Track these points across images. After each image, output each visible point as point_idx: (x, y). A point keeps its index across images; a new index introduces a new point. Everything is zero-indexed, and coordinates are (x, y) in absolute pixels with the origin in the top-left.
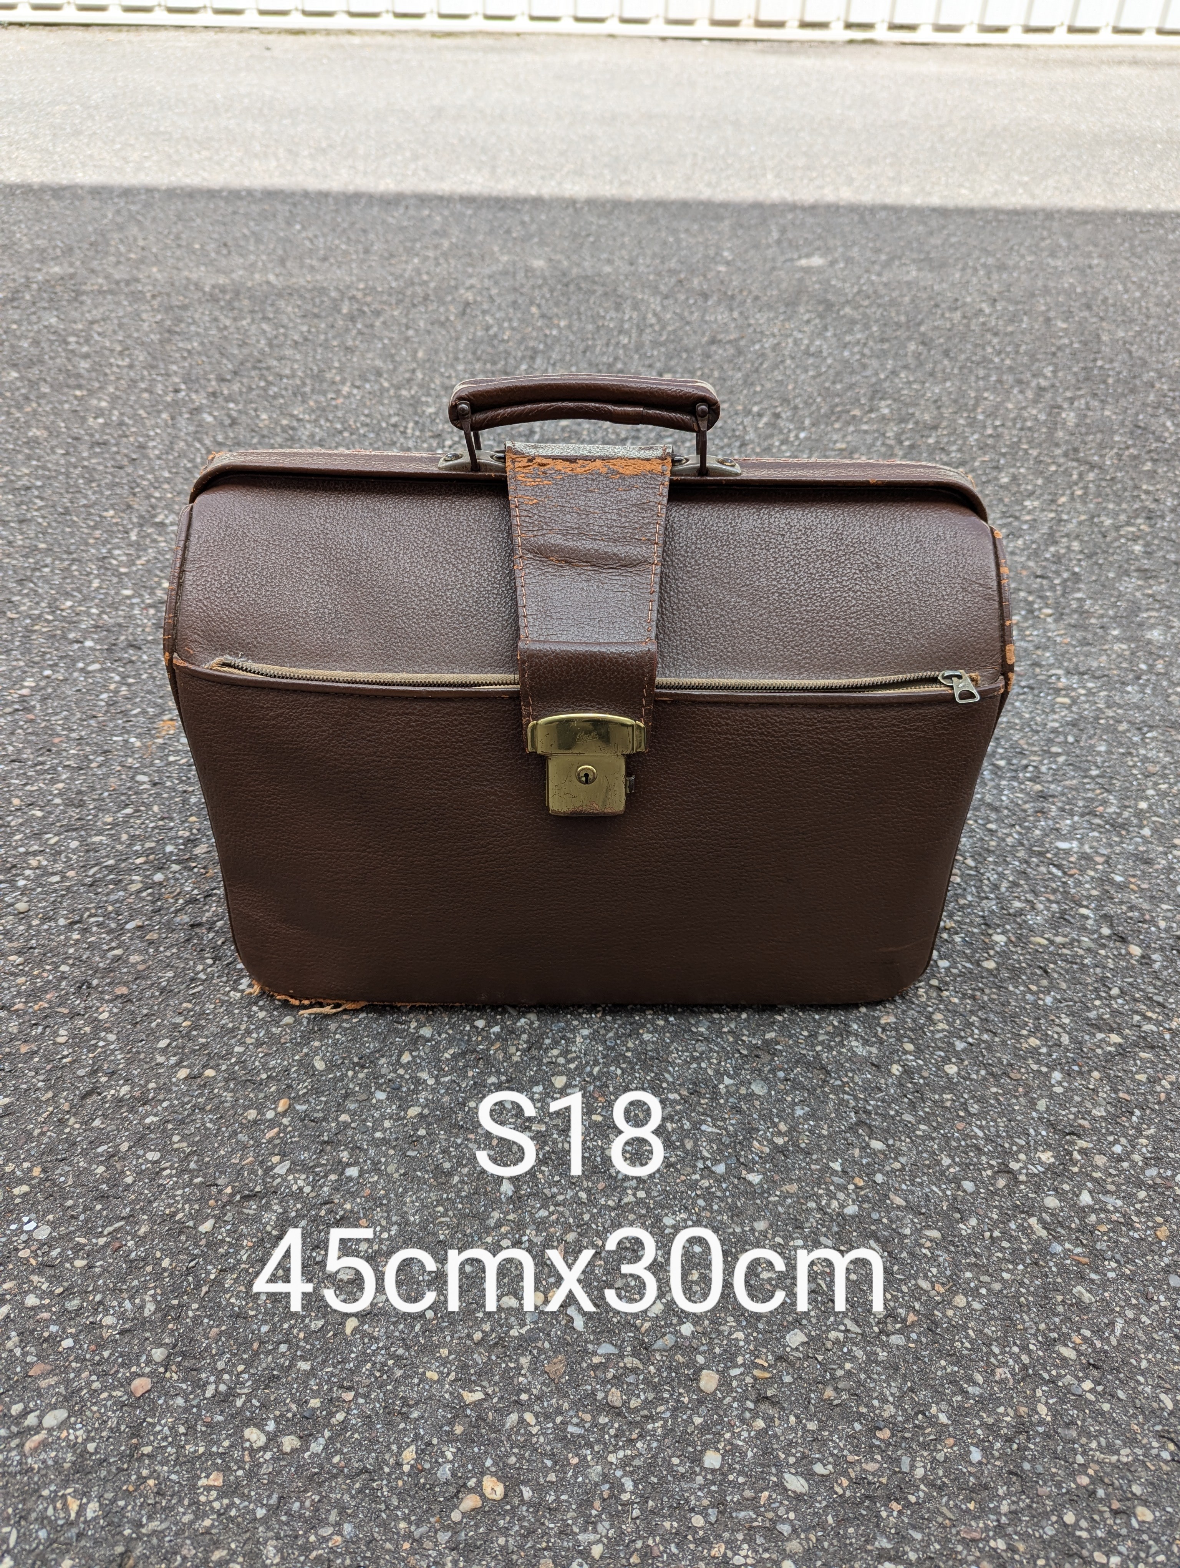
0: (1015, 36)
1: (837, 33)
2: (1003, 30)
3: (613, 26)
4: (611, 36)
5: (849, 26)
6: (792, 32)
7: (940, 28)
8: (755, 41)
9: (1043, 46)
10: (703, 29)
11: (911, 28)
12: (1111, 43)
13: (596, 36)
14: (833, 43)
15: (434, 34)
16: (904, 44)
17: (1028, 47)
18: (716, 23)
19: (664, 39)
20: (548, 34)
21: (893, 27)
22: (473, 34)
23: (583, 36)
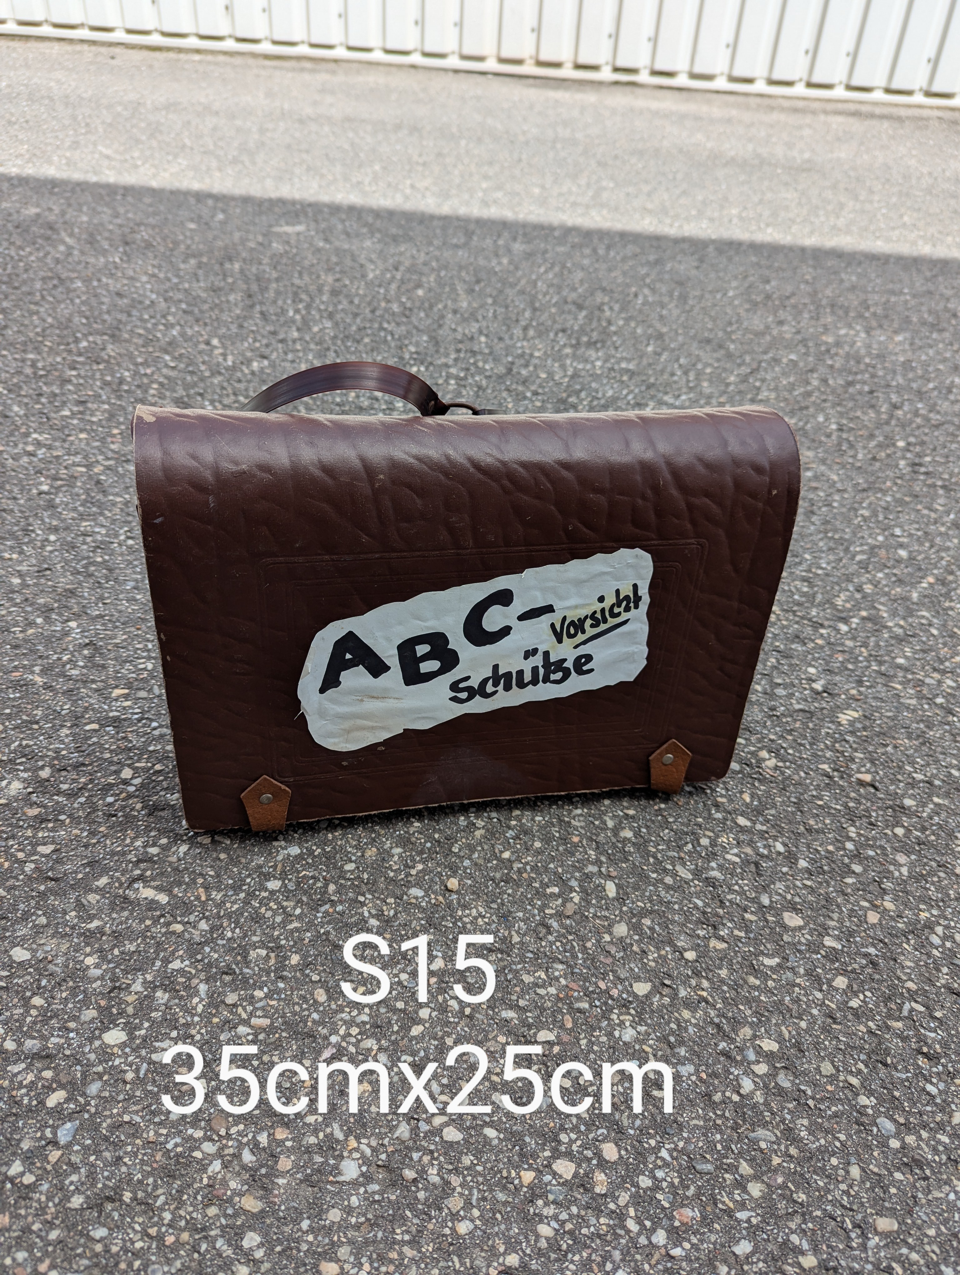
0: (760, 86)
1: (606, 74)
2: (749, 81)
3: (416, 59)
4: (413, 67)
5: (616, 70)
6: (567, 72)
7: (694, 76)
8: (535, 77)
9: (784, 97)
10: (491, 65)
11: (670, 74)
12: (842, 98)
13: (400, 66)
14: (600, 83)
15: (267, 57)
16: (661, 87)
17: (769, 96)
18: (502, 61)
19: (456, 71)
20: (360, 62)
21: (655, 73)
22: (299, 58)
23: (390, 65)
